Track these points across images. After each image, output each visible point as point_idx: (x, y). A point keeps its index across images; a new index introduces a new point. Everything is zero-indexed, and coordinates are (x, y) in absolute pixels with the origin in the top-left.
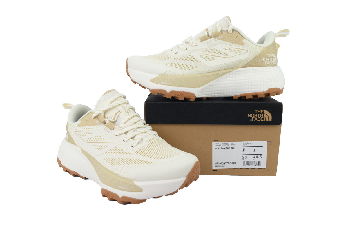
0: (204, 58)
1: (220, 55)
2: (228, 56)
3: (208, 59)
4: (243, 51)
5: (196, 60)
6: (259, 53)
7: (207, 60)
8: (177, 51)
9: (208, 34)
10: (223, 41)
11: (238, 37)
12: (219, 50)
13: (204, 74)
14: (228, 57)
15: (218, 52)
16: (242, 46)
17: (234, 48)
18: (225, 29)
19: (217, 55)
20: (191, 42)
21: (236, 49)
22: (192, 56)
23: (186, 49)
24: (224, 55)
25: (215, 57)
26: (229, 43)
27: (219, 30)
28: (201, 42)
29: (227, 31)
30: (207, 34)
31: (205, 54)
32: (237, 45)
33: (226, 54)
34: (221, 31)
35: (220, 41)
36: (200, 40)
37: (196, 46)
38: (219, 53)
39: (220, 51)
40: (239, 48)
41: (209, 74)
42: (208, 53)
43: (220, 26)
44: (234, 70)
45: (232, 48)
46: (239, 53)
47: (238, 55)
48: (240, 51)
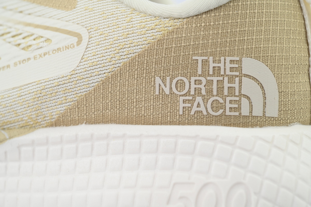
44: (10, 138)
45: (19, 23)
46: (42, 51)
47: (35, 58)
48: (48, 40)
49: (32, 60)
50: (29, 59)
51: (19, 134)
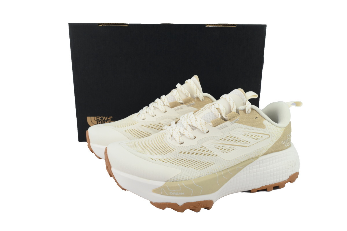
0: (219, 149)
1: (239, 144)
2: (248, 144)
3: (224, 150)
4: (265, 137)
5: (210, 153)
6: (280, 136)
7: (223, 152)
8: (182, 141)
9: (222, 116)
10: (240, 124)
11: (257, 118)
12: (237, 136)
13: (222, 173)
14: (248, 146)
15: (236, 139)
16: (263, 129)
17: (254, 133)
18: (241, 108)
19: (235, 143)
20: (199, 127)
21: (256, 134)
22: (205, 148)
23: (194, 138)
24: (244, 143)
25: (233, 146)
26: (248, 126)
27: (234, 110)
28: (214, 127)
29: (244, 110)
30: (220, 117)
31: (220, 144)
32: (257, 128)
33: (245, 142)
34: (237, 111)
35: (237, 124)
36: (211, 124)
37: (207, 132)
38: (238, 141)
39: (238, 138)
40: (260, 132)
41: (228, 170)
42: (224, 142)
43: (235, 104)
44: (254, 161)
45: (251, 132)
46: (261, 140)
47: (260, 142)
48: (262, 137)
49: (259, 142)
50: (258, 142)
51: (256, 159)
